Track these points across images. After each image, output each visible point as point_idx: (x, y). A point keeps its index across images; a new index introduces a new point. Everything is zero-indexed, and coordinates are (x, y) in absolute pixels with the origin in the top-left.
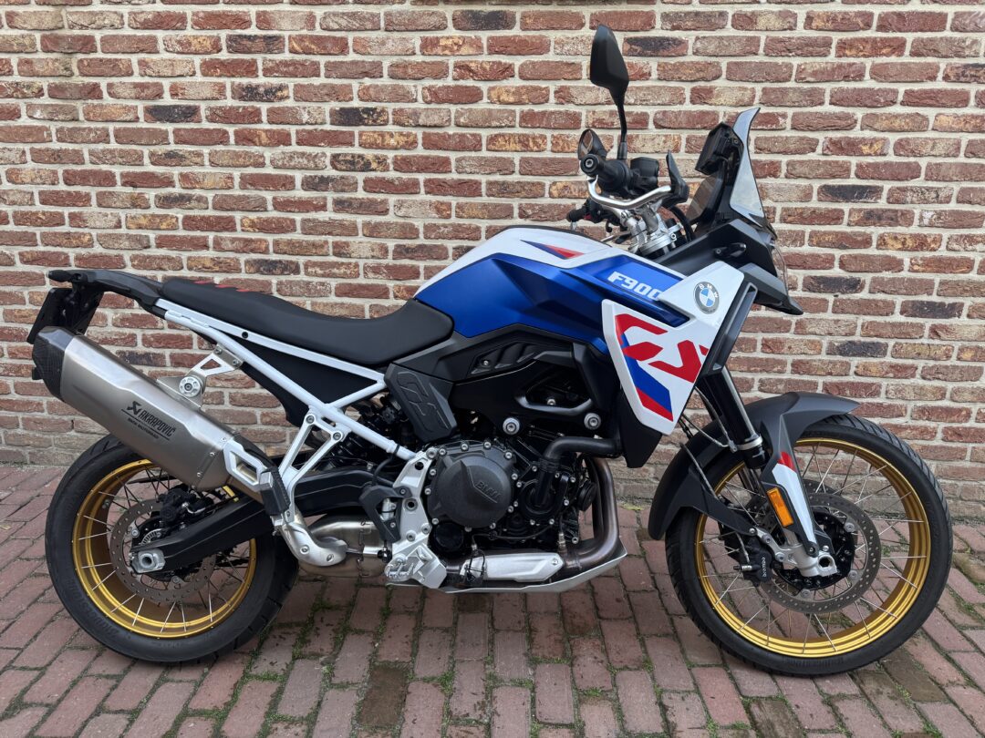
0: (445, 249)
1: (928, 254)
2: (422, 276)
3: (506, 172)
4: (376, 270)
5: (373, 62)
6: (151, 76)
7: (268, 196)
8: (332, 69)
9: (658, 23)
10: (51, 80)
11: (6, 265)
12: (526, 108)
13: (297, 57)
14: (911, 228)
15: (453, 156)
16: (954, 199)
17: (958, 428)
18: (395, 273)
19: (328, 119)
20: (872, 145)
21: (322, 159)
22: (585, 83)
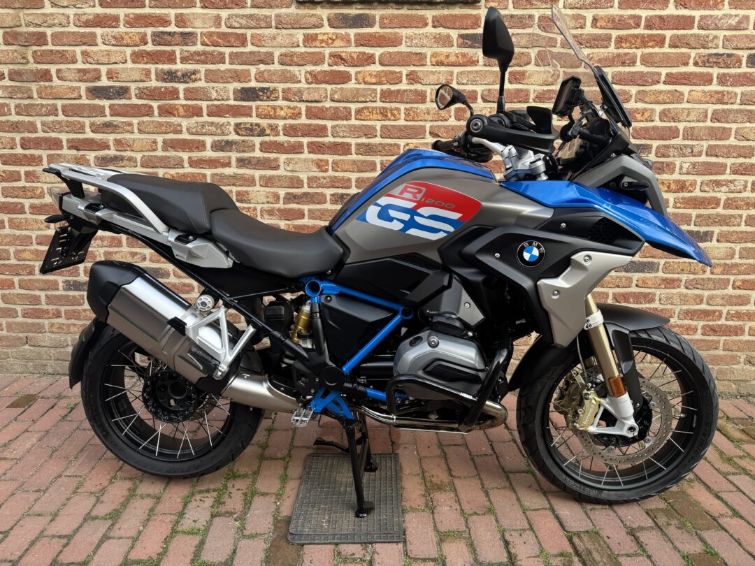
0: (324, 195)
1: (687, 195)
2: (306, 217)
3: (370, 136)
4: (270, 213)
5: (267, 52)
6: (91, 63)
7: (185, 156)
8: (234, 58)
10: (11, 67)
12: (385, 87)
13: (207, 49)
14: (674, 175)
15: (329, 124)
16: (704, 153)
17: (713, 325)
18: (286, 214)
19: (232, 96)
20: (643, 113)
21: (228, 127)
22: (429, 68)
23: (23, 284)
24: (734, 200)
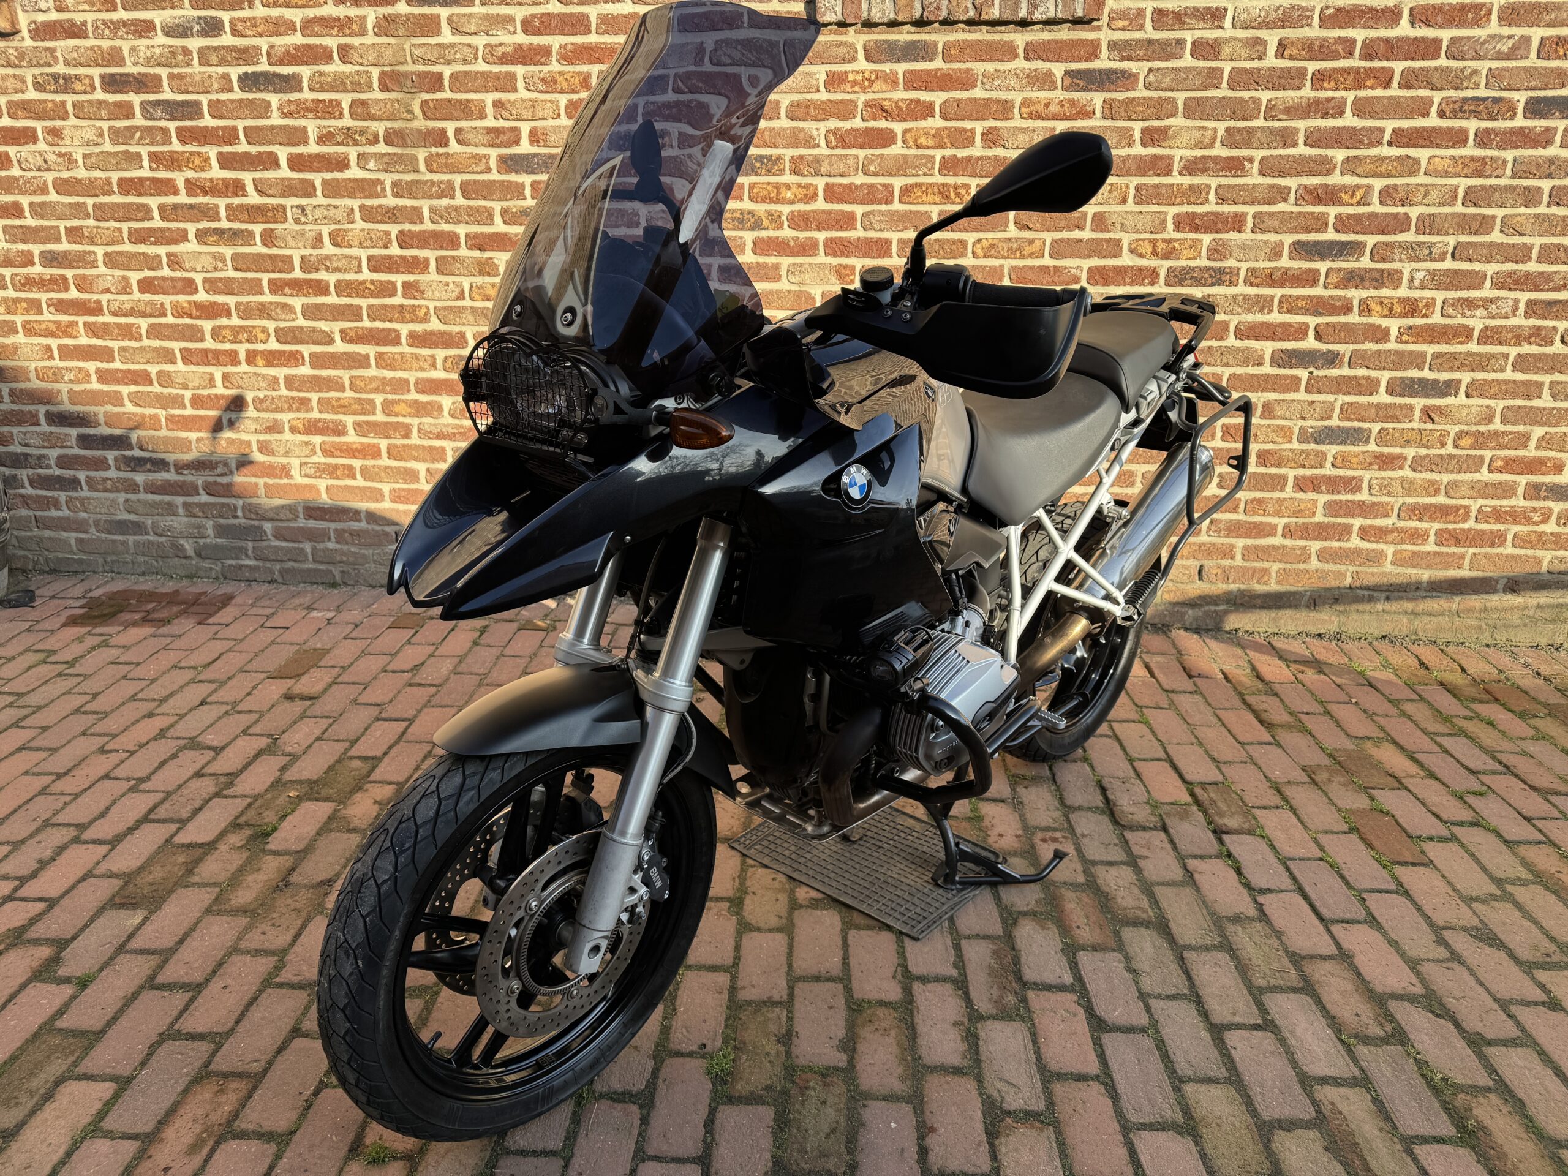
1: (1419, 322)
6: (507, 119)
9: (1104, 52)
10: (389, 124)
11: (326, 344)
12: (948, 153)
14: (1399, 291)
15: (859, 210)
16: (1449, 256)
17: (1455, 530)
20: (1353, 194)
22: (1017, 122)
23: (394, 452)
24: (1497, 330)
